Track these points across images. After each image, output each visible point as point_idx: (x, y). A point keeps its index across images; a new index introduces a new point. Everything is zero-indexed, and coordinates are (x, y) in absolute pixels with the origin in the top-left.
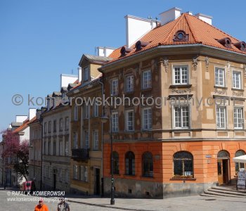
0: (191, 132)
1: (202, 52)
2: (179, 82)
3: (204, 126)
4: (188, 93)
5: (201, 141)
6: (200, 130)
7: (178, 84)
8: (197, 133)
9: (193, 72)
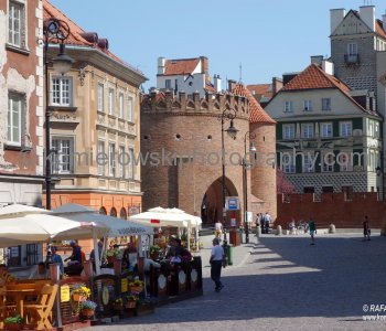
0: (76, 180)
1: (91, 60)
2: (58, 101)
3: (93, 170)
4: (71, 120)
5: (88, 192)
6: (87, 176)
7: (56, 104)
8: (83, 180)
9: (80, 88)
